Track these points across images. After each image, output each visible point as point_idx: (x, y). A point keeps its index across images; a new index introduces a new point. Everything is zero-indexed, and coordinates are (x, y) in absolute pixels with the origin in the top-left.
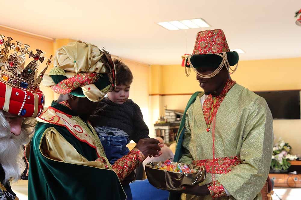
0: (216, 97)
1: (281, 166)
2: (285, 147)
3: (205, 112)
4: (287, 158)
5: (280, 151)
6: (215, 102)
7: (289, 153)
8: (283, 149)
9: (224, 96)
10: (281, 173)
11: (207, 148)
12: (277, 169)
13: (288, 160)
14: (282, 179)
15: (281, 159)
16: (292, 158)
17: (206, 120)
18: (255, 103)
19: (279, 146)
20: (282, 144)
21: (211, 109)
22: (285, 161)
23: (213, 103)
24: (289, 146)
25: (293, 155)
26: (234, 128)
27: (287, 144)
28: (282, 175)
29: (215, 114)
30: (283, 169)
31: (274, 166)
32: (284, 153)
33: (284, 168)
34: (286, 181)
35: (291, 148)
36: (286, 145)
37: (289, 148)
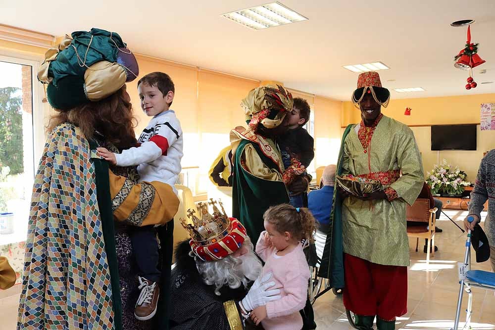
0: (369, 127)
1: (456, 191)
2: (460, 175)
3: (361, 139)
4: (461, 184)
5: (456, 178)
6: (368, 131)
7: (464, 180)
8: (458, 176)
9: (376, 125)
10: (455, 197)
11: (365, 165)
12: (451, 194)
13: (462, 186)
14: (457, 202)
15: (456, 185)
16: (466, 184)
17: (363, 145)
18: (402, 130)
19: (455, 173)
20: (457, 172)
21: (366, 137)
22: (459, 186)
23: (366, 131)
24: (465, 174)
25: (467, 182)
26: (388, 149)
27: (463, 172)
28: (457, 199)
29: (370, 139)
30: (457, 194)
31: (449, 191)
32: (458, 179)
33: (459, 193)
34: (459, 204)
35: (466, 175)
36: (461, 173)
37: (464, 175)
